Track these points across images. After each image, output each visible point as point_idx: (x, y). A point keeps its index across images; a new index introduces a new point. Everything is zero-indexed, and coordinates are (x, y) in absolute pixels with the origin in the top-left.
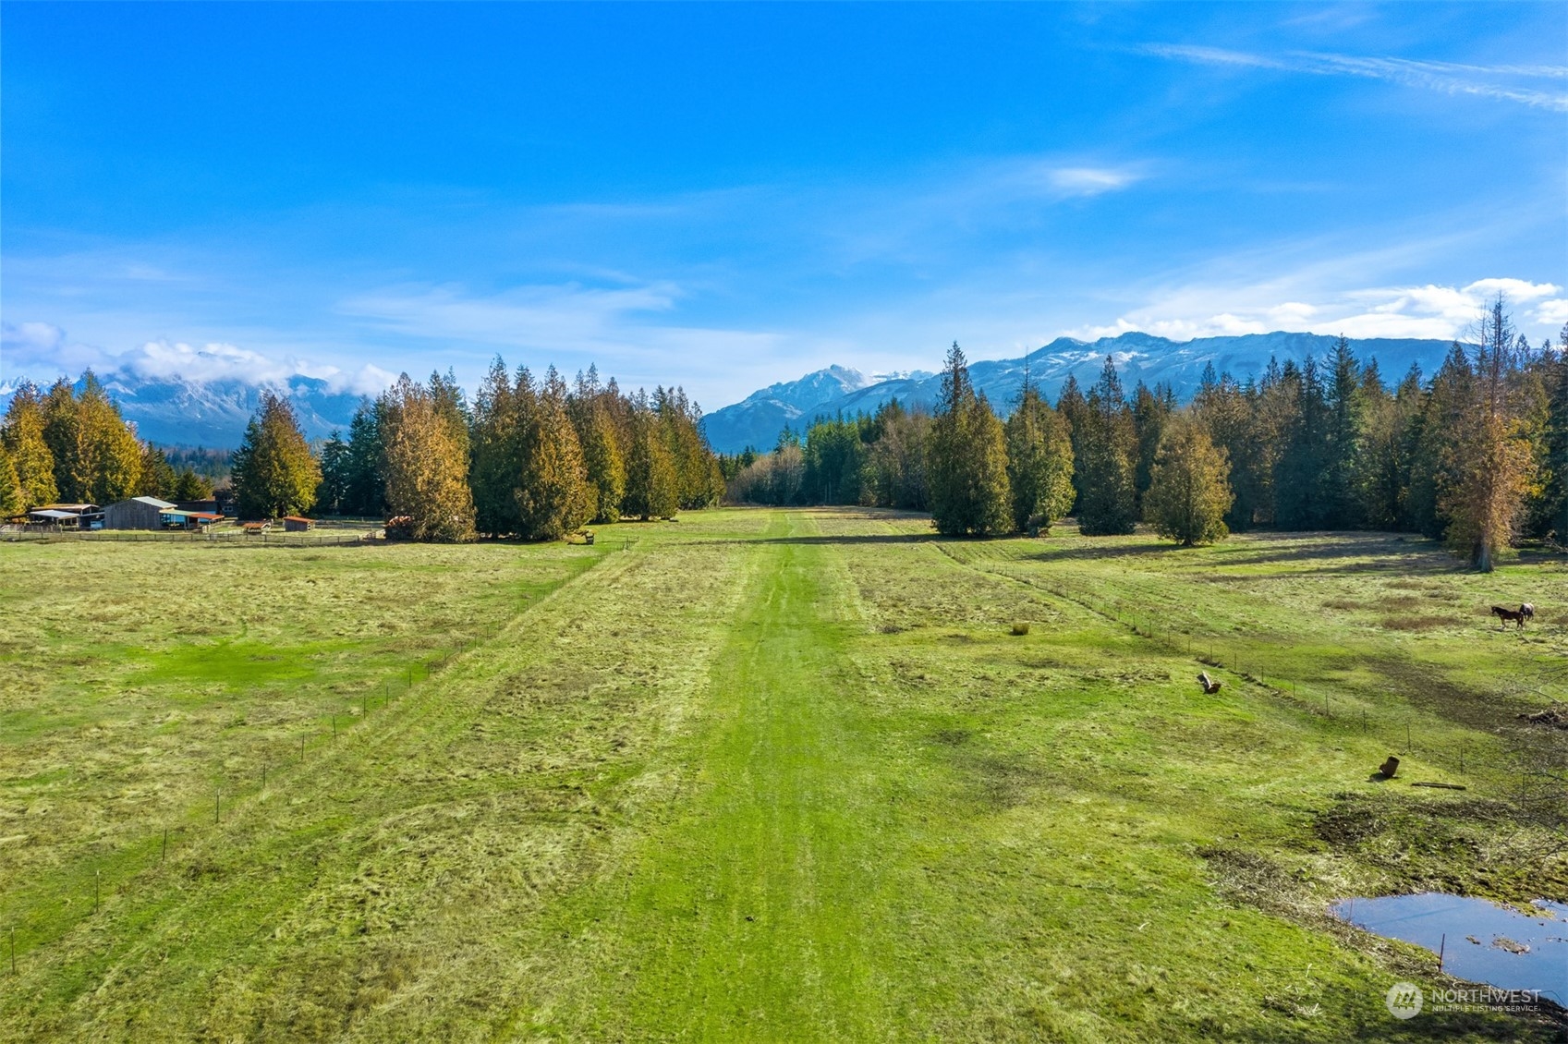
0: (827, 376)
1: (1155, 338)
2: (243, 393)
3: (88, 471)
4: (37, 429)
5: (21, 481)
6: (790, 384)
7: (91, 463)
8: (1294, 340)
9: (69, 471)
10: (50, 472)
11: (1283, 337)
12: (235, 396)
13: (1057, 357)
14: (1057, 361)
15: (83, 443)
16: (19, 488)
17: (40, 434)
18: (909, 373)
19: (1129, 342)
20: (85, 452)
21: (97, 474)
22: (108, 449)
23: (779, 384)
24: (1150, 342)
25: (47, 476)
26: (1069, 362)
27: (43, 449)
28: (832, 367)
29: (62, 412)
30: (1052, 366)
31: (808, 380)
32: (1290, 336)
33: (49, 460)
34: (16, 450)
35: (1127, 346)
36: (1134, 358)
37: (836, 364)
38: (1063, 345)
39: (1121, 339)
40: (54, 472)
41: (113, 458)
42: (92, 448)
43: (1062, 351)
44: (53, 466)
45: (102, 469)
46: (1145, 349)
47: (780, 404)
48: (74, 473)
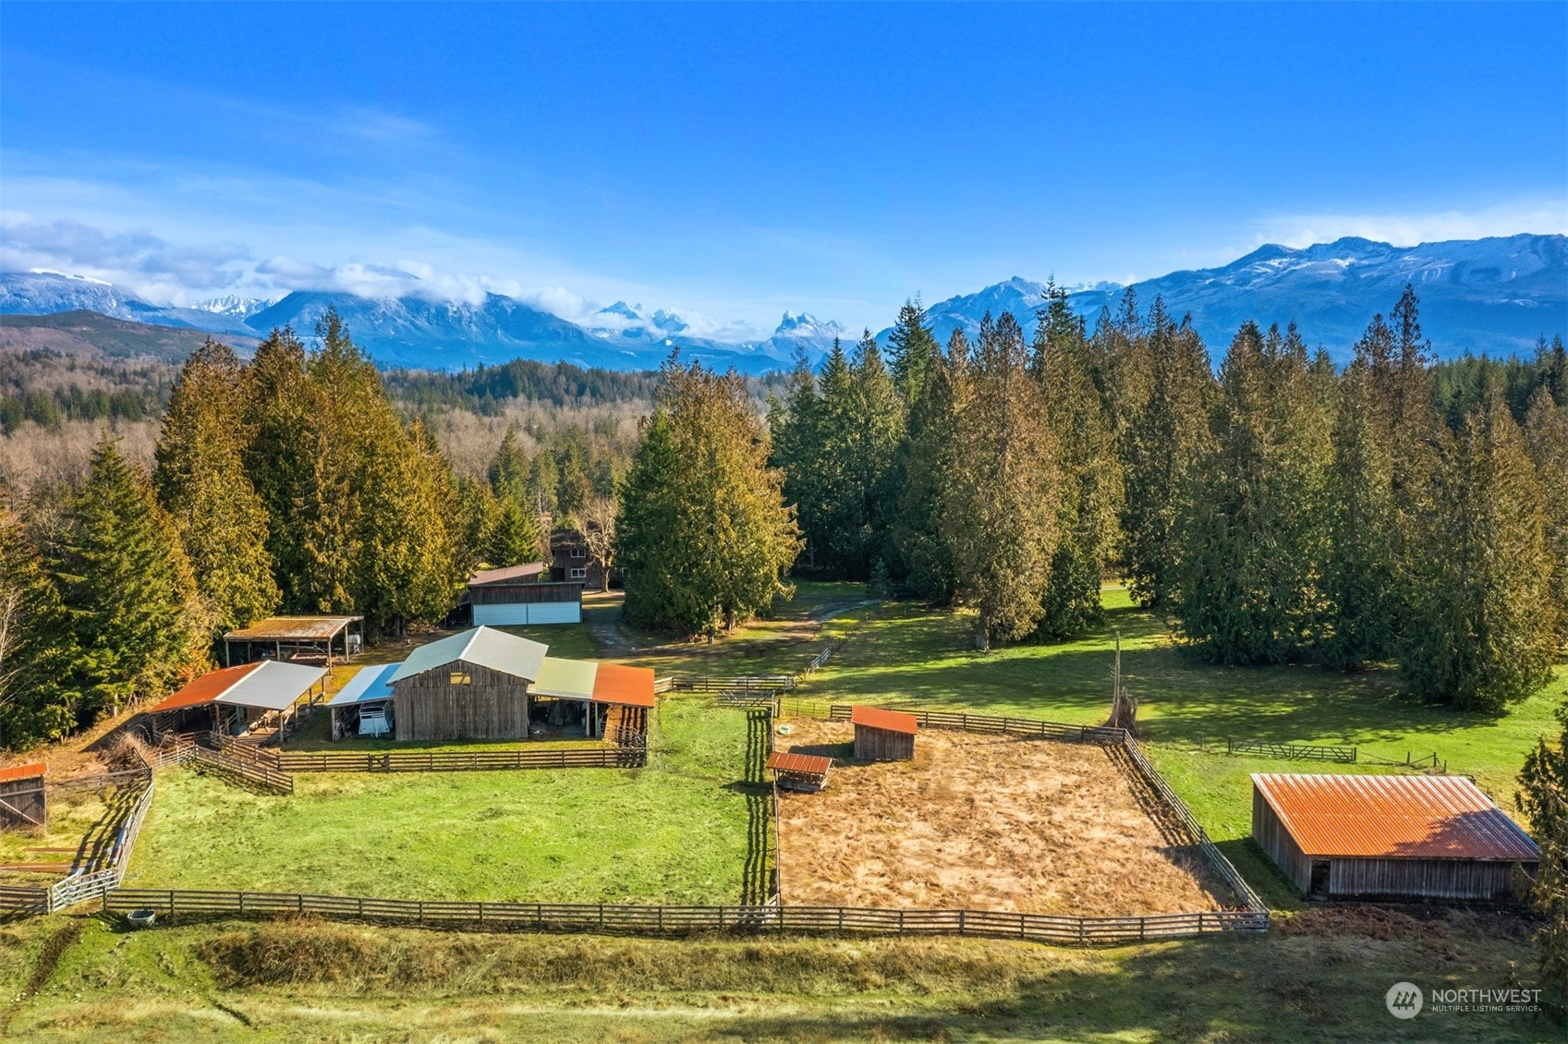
0: (1009, 289)
1: (1376, 243)
2: (433, 311)
3: (339, 539)
4: (229, 449)
5: (198, 576)
6: (970, 296)
7: (343, 520)
8: (1542, 242)
9: (299, 539)
10: (260, 547)
11: (1528, 240)
12: (425, 314)
13: (1263, 265)
14: (1264, 269)
15: (326, 476)
16: (194, 594)
17: (237, 461)
18: (1094, 284)
19: (1345, 247)
20: (331, 497)
21: (357, 545)
22: (377, 488)
23: (958, 297)
24: (1370, 248)
25: (256, 552)
26: (1277, 270)
27: (245, 493)
28: (1014, 279)
29: (282, 406)
30: (1259, 275)
31: (988, 293)
32: (1537, 239)
33: (259, 516)
34: (187, 503)
35: (1344, 253)
36: (1351, 265)
37: (1018, 276)
38: (1269, 252)
39: (1335, 245)
40: (269, 546)
41: (386, 505)
42: (345, 486)
43: (1269, 258)
44: (266, 534)
45: (366, 532)
46: (1363, 255)
47: (961, 318)
48: (309, 545)
